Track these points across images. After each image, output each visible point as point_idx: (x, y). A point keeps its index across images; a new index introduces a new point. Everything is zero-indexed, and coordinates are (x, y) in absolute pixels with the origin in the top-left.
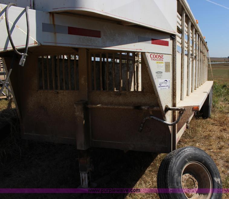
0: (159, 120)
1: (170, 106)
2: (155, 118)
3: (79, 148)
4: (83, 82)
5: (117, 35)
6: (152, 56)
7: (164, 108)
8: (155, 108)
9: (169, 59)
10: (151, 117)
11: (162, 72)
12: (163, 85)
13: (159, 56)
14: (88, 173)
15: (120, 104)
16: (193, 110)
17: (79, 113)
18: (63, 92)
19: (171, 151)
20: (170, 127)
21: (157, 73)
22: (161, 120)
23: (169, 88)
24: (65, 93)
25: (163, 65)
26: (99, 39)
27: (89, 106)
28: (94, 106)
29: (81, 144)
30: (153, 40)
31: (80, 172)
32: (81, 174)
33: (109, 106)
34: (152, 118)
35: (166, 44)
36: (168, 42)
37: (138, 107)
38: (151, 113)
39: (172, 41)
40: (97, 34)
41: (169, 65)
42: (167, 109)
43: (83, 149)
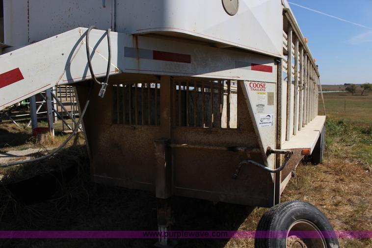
0: (259, 165)
1: (273, 148)
2: (253, 162)
3: (158, 196)
4: (166, 116)
5: (210, 59)
6: (252, 85)
7: (265, 150)
8: (254, 150)
9: (273, 89)
10: (249, 161)
11: (263, 105)
12: (265, 121)
13: (260, 85)
14: (168, 228)
15: (210, 144)
16: (302, 154)
17: (160, 154)
18: (141, 128)
19: (273, 206)
20: (273, 175)
21: (257, 106)
22: (262, 166)
23: (272, 125)
24: (143, 129)
25: (266, 96)
26: (189, 64)
27: (172, 145)
28: (178, 146)
29: (161, 192)
30: (253, 65)
31: (158, 225)
32: (159, 228)
33: (196, 146)
34: (250, 163)
35: (269, 70)
36: (272, 67)
37: (232, 148)
38: (249, 156)
39: (276, 66)
40: (186, 59)
41: (273, 96)
42: (270, 152)
43: (164, 198)
